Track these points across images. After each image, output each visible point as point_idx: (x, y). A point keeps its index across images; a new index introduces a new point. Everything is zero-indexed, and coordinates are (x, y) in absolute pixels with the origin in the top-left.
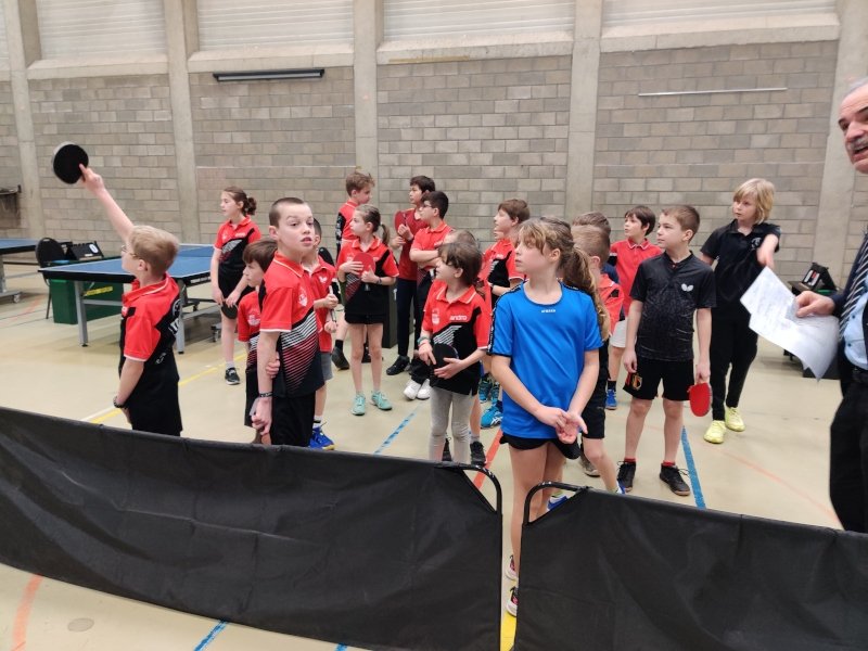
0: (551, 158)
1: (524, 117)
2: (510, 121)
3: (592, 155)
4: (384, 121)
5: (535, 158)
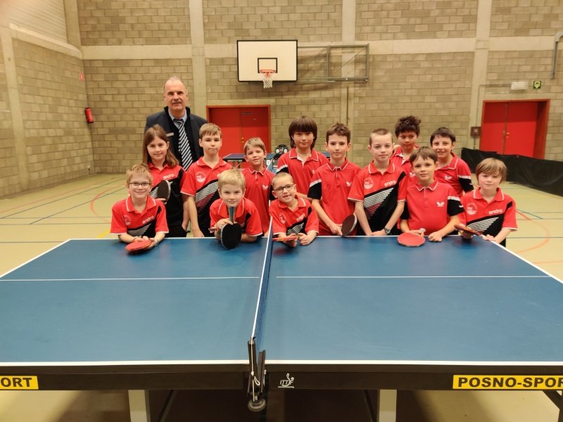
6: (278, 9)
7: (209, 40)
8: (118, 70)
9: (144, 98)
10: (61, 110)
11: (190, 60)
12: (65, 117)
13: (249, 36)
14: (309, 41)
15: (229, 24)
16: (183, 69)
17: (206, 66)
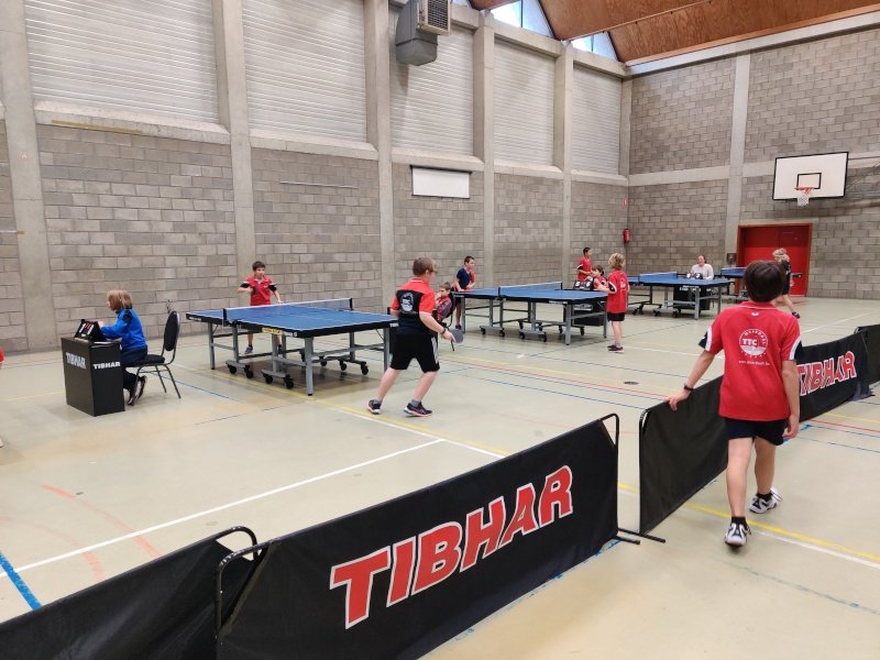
0: (223, 227)
1: (197, 192)
2: (185, 194)
3: (253, 226)
4: (50, 184)
5: (209, 227)
6: (831, 120)
7: (749, 159)
8: (657, 194)
9: (677, 219)
10: (602, 232)
11: (727, 180)
12: (604, 238)
13: (794, 151)
14: (868, 150)
15: (773, 140)
16: (718, 190)
17: (743, 185)
